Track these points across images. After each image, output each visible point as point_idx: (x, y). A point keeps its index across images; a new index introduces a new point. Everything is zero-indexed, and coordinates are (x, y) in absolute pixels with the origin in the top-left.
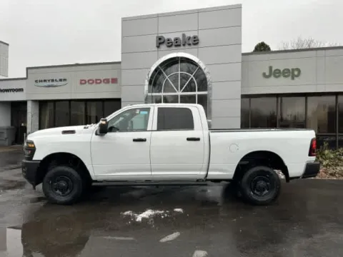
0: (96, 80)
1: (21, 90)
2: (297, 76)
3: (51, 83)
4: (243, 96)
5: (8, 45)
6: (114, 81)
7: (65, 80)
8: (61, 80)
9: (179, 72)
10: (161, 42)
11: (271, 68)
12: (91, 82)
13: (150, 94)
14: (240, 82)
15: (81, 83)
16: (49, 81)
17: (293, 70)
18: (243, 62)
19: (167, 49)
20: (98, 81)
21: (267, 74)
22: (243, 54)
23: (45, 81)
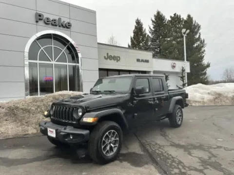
2: (119, 60)
4: (100, 69)
9: (53, 46)
13: (30, 61)
14: (98, 60)
17: (117, 57)
18: (98, 48)
21: (106, 57)
22: (99, 44)
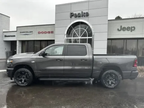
0: (45, 32)
1: (14, 36)
3: (26, 33)
4: (108, 39)
5: (10, 17)
6: (52, 32)
7: (32, 32)
8: (30, 32)
9: (80, 28)
10: (72, 15)
11: (121, 26)
12: (42, 33)
13: (67, 38)
14: (107, 33)
15: (39, 33)
16: (25, 32)
17: (132, 27)
18: (108, 24)
19: (75, 18)
20: (45, 33)
21: (120, 29)
23: (24, 32)
